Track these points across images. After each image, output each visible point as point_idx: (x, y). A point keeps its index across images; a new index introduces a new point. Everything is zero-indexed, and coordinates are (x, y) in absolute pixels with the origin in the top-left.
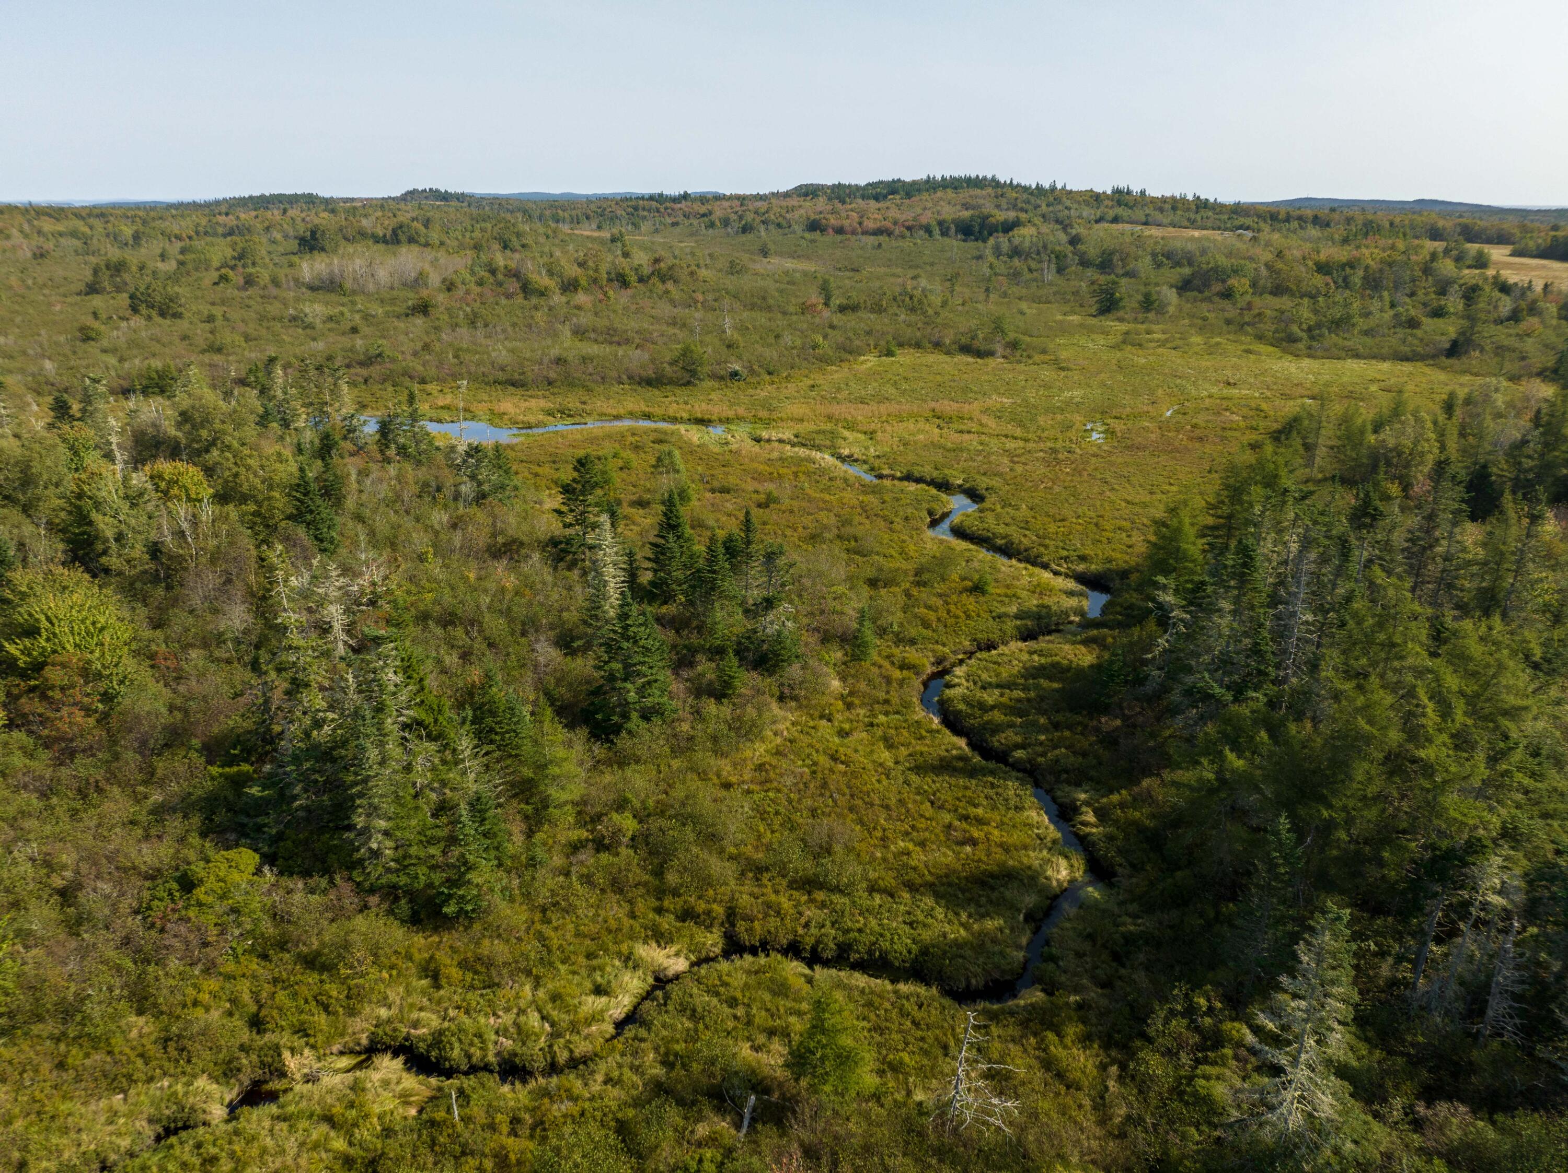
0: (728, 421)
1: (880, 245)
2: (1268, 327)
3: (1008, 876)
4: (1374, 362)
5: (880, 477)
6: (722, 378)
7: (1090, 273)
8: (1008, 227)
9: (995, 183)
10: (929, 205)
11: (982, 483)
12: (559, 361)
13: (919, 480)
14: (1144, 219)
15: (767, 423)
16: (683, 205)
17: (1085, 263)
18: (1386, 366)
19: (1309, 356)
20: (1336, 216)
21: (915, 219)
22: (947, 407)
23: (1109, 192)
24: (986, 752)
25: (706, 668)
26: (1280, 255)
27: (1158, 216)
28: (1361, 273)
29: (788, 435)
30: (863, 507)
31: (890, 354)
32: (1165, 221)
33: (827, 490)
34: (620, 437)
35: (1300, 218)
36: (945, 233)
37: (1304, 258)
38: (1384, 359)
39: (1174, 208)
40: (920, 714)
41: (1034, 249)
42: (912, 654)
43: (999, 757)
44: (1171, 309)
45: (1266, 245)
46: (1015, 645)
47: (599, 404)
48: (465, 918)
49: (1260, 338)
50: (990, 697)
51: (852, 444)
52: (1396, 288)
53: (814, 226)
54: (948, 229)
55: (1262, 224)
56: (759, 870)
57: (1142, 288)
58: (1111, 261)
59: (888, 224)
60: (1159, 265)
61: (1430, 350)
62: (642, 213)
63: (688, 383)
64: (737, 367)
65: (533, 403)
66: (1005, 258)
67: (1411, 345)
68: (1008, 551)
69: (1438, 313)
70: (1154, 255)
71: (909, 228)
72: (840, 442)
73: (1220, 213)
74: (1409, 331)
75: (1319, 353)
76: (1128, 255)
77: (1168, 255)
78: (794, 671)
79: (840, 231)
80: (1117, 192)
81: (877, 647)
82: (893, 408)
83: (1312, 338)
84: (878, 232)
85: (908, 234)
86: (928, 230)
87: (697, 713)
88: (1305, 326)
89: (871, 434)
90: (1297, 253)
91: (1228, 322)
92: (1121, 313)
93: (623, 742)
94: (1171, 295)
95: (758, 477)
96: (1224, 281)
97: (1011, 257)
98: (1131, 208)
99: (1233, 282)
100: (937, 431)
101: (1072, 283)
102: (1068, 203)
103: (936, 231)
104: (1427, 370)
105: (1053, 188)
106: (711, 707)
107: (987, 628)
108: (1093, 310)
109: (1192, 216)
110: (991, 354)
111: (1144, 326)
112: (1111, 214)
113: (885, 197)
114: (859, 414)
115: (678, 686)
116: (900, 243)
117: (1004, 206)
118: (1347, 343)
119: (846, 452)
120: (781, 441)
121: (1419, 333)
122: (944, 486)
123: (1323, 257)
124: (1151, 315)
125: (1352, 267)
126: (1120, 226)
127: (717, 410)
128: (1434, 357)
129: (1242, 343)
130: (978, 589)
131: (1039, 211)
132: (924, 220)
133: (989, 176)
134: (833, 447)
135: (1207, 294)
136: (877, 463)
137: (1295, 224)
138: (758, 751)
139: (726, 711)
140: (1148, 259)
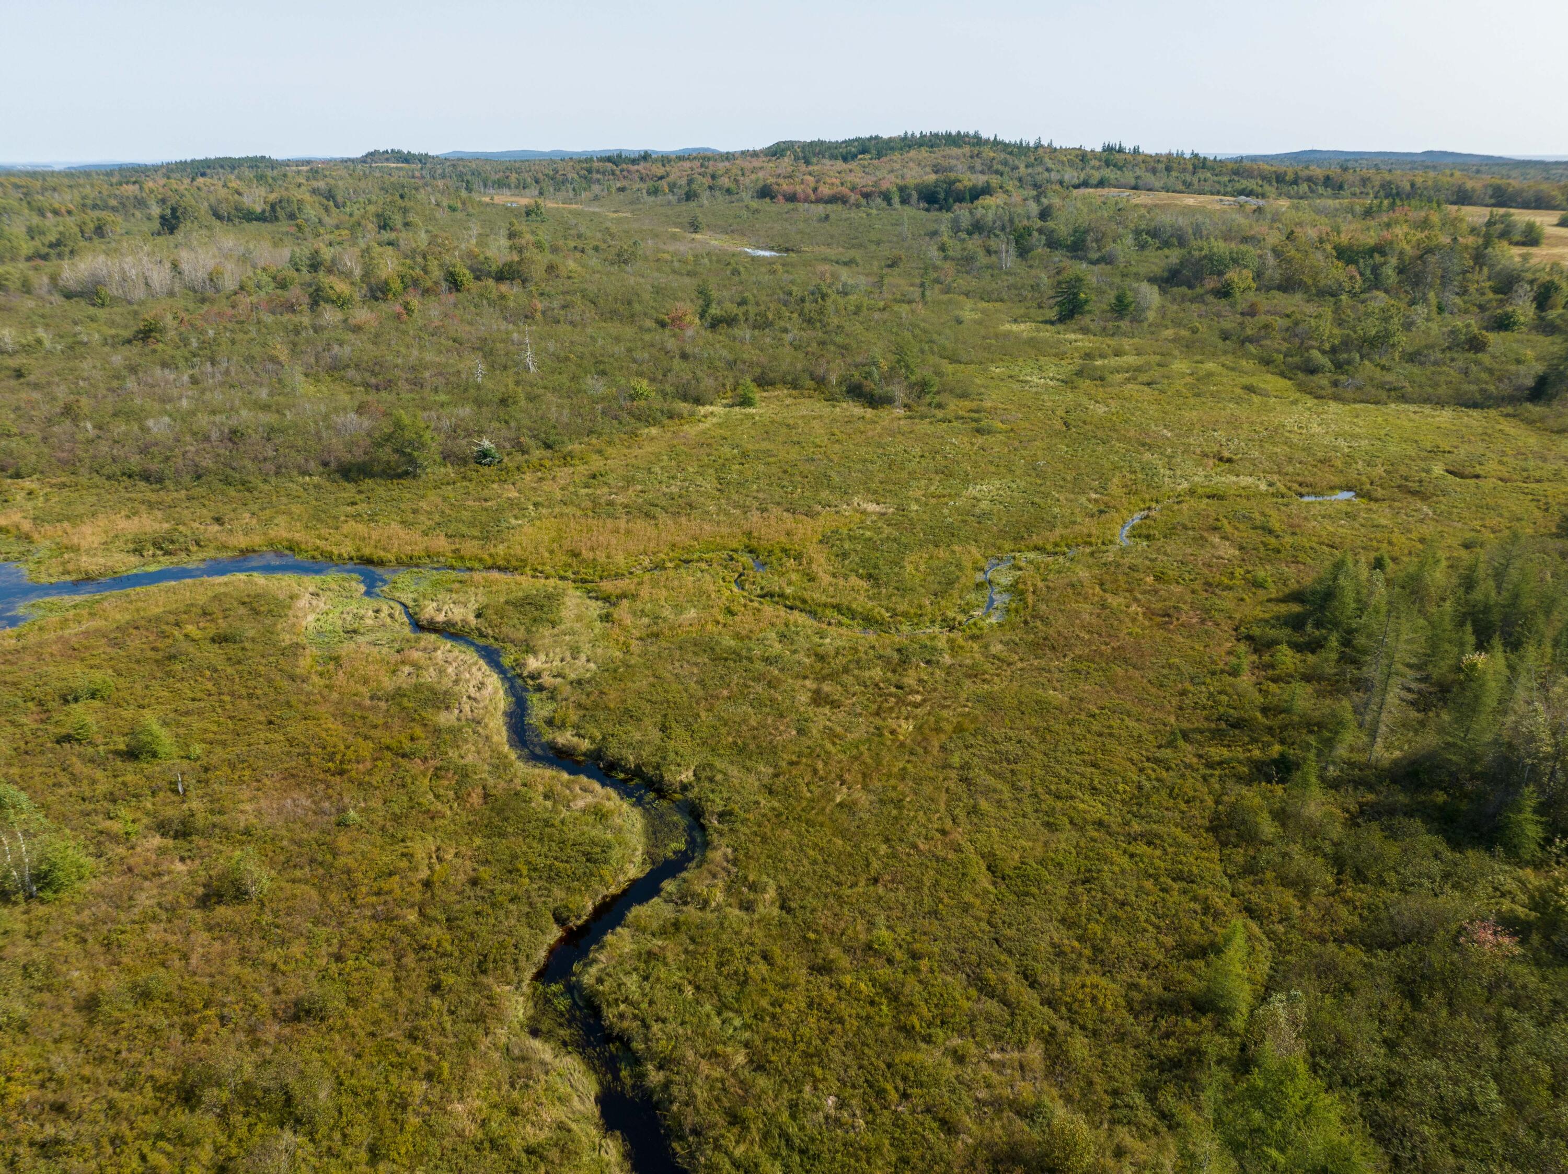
1: (827, 217)
2: (1276, 344)
4: (1427, 409)
7: (1058, 257)
8: (976, 194)
9: (977, 141)
10: (897, 166)
14: (1133, 182)
16: (641, 167)
17: (1053, 243)
18: (1445, 416)
19: (1337, 398)
20: (1349, 177)
21: (876, 184)
23: (1099, 149)
26: (1290, 236)
27: (1149, 178)
28: (1394, 261)
31: (746, 402)
32: (1158, 184)
35: (1309, 179)
36: (904, 201)
37: (1321, 241)
38: (1440, 403)
39: (1168, 169)
41: (998, 223)
44: (1151, 315)
45: (1274, 220)
49: (1267, 362)
52: (1444, 285)
53: (765, 193)
54: (910, 195)
55: (1267, 188)
57: (1117, 280)
58: (1084, 241)
59: (845, 190)
60: (1142, 246)
61: (1505, 388)
62: (596, 176)
63: (402, 475)
66: (963, 235)
67: (1477, 381)
69: (1503, 324)
70: (1137, 232)
71: (866, 196)
73: (1220, 174)
74: (1471, 355)
75: (1349, 394)
76: (1104, 234)
77: (1154, 233)
79: (791, 198)
80: (1109, 149)
83: (1339, 366)
84: (833, 199)
85: (864, 202)
86: (887, 197)
88: (1327, 346)
90: (1312, 233)
91: (1225, 336)
92: (1086, 320)
94: (1151, 295)
96: (1221, 274)
97: (970, 233)
98: (1120, 169)
99: (1232, 275)
101: (1033, 272)
102: (1050, 164)
103: (896, 200)
104: (1508, 426)
105: (1038, 146)
108: (1052, 314)
109: (1188, 178)
110: (888, 400)
111: (1113, 342)
112: (1096, 176)
113: (854, 156)
116: (853, 214)
117: (979, 167)
118: (1390, 377)
121: (1484, 358)
123: (1344, 239)
124: (1124, 324)
125: (1383, 253)
126: (1105, 191)
128: (1512, 400)
129: (1243, 372)
131: (1016, 174)
132: (885, 186)
133: (972, 132)
135: (1199, 290)
137: (1304, 187)
140: (1129, 240)
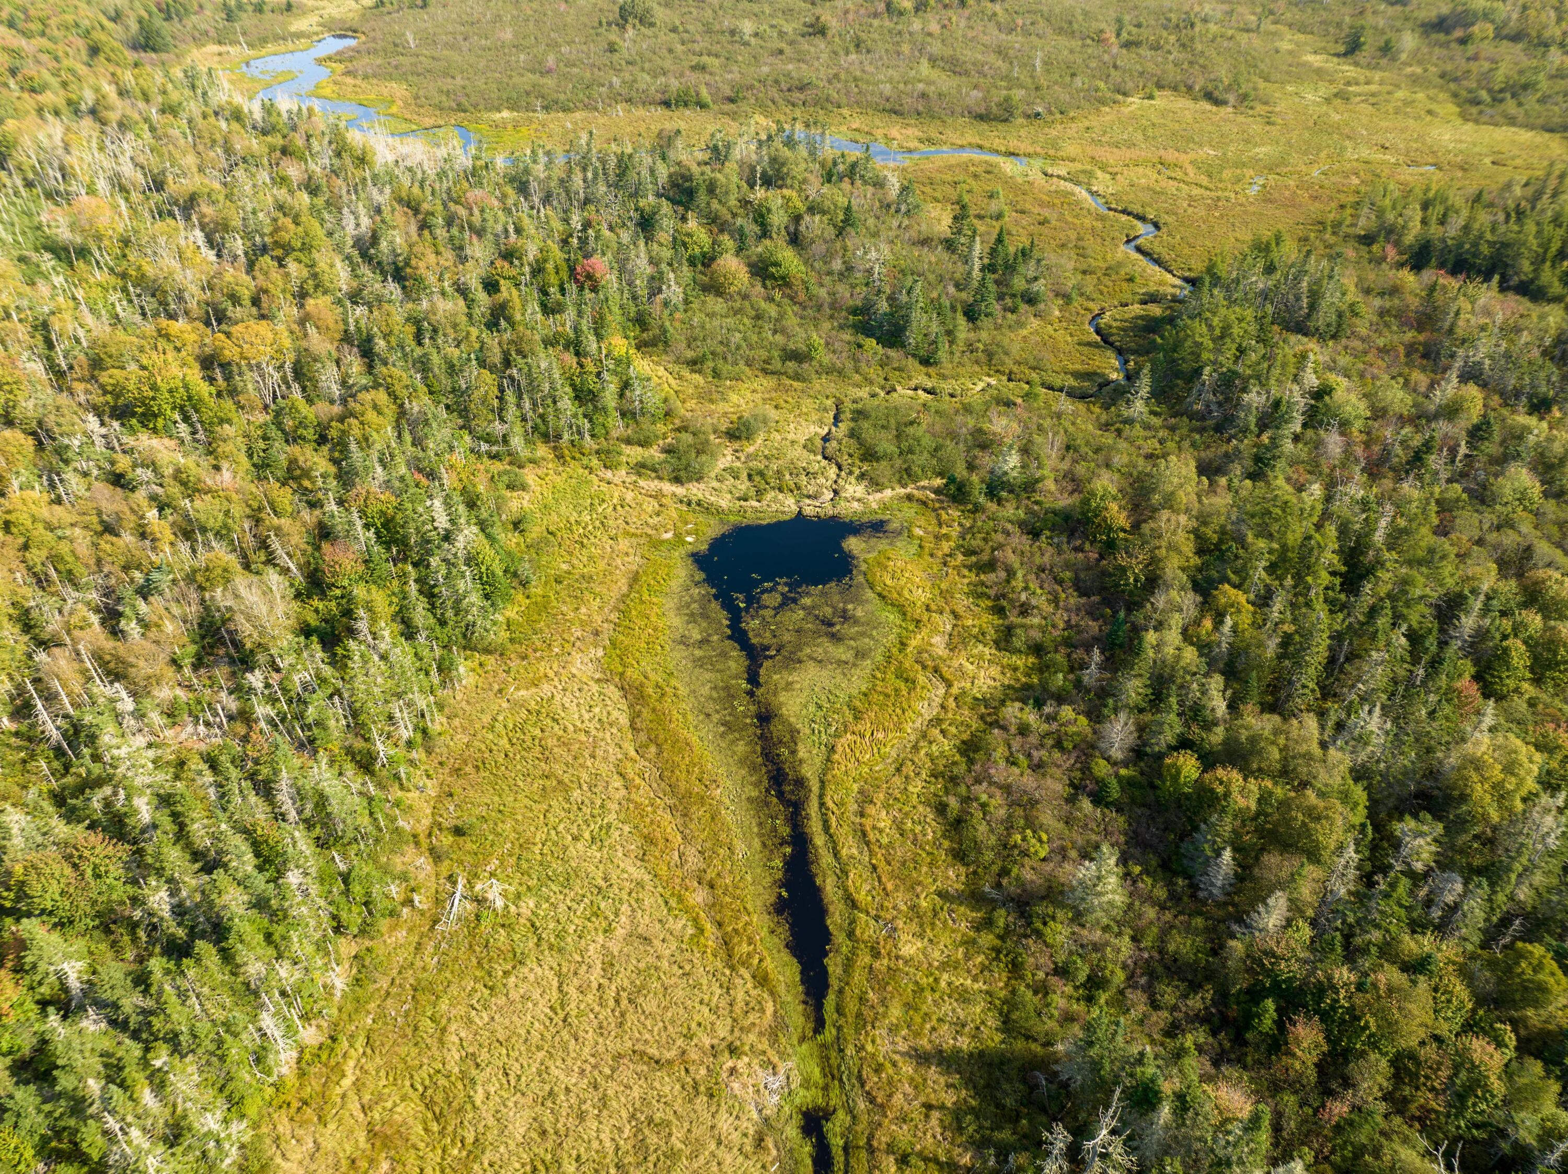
0: (1029, 155)
3: (1095, 374)
5: (1110, 209)
6: (1029, 117)
11: (1165, 218)
12: (923, 95)
13: (1129, 214)
15: (1054, 159)
19: (1475, 121)
22: (1171, 156)
24: (1105, 341)
25: (1008, 301)
29: (1063, 173)
30: (1093, 228)
31: (1151, 97)
33: (1077, 216)
34: (965, 167)
40: (1087, 327)
42: (1091, 305)
43: (1111, 344)
44: (1404, 56)
46: (1137, 306)
47: (952, 136)
48: (936, 363)
50: (1114, 324)
51: (1102, 183)
56: (1020, 364)
63: (1006, 120)
64: (1040, 110)
65: (910, 131)
68: (1158, 262)
72: (1094, 181)
75: (1484, 119)
78: (1042, 306)
81: (1077, 302)
82: (1133, 153)
87: (1004, 317)
89: (1114, 175)
92: (1360, 56)
93: (979, 323)
94: (1411, 40)
95: (1042, 204)
96: (1469, 26)
99: (1478, 27)
100: (1155, 176)
106: (1009, 315)
107: (1128, 297)
110: (1224, 103)
114: (1112, 157)
115: (998, 307)
118: (1518, 111)
119: (1095, 189)
120: (1059, 177)
122: (1142, 218)
127: (1024, 146)
130: (1131, 280)
134: (1089, 184)
135: (1449, 38)
136: (1111, 199)
138: (1025, 332)
139: (1014, 317)
